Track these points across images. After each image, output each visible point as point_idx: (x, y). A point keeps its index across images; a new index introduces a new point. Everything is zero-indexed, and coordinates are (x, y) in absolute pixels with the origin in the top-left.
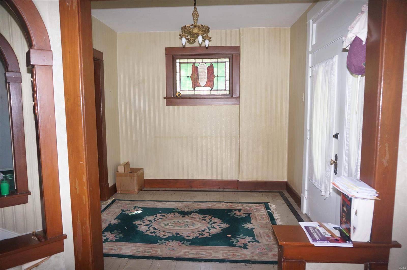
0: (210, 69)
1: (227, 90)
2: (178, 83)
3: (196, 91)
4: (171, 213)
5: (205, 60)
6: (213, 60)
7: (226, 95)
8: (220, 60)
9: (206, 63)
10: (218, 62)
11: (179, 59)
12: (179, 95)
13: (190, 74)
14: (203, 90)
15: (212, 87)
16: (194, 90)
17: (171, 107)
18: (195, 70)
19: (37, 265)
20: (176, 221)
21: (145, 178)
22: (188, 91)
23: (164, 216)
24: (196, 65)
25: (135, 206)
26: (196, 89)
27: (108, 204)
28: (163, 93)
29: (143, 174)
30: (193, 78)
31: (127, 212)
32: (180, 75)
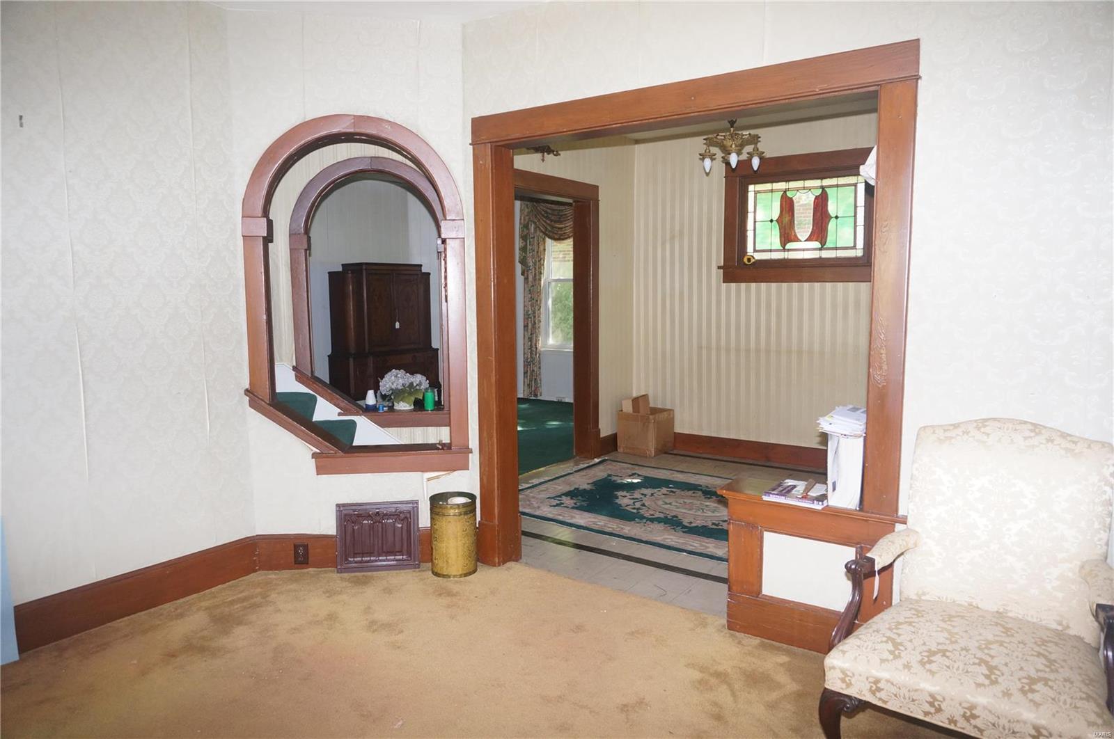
0: (821, 202)
1: (857, 247)
2: (750, 234)
3: (789, 250)
4: (688, 491)
5: (809, 183)
6: (826, 182)
7: (856, 258)
8: (842, 181)
9: (810, 189)
10: (837, 186)
11: (755, 184)
12: (749, 260)
13: (776, 215)
14: (804, 250)
15: (823, 242)
16: (784, 248)
17: (733, 285)
18: (788, 205)
19: (437, 477)
20: (688, 501)
21: (676, 431)
22: (771, 251)
23: (674, 492)
24: (789, 194)
25: (634, 472)
26: (789, 246)
27: (591, 464)
28: (718, 257)
29: (671, 421)
30: (782, 224)
31: (614, 478)
32: (755, 218)
